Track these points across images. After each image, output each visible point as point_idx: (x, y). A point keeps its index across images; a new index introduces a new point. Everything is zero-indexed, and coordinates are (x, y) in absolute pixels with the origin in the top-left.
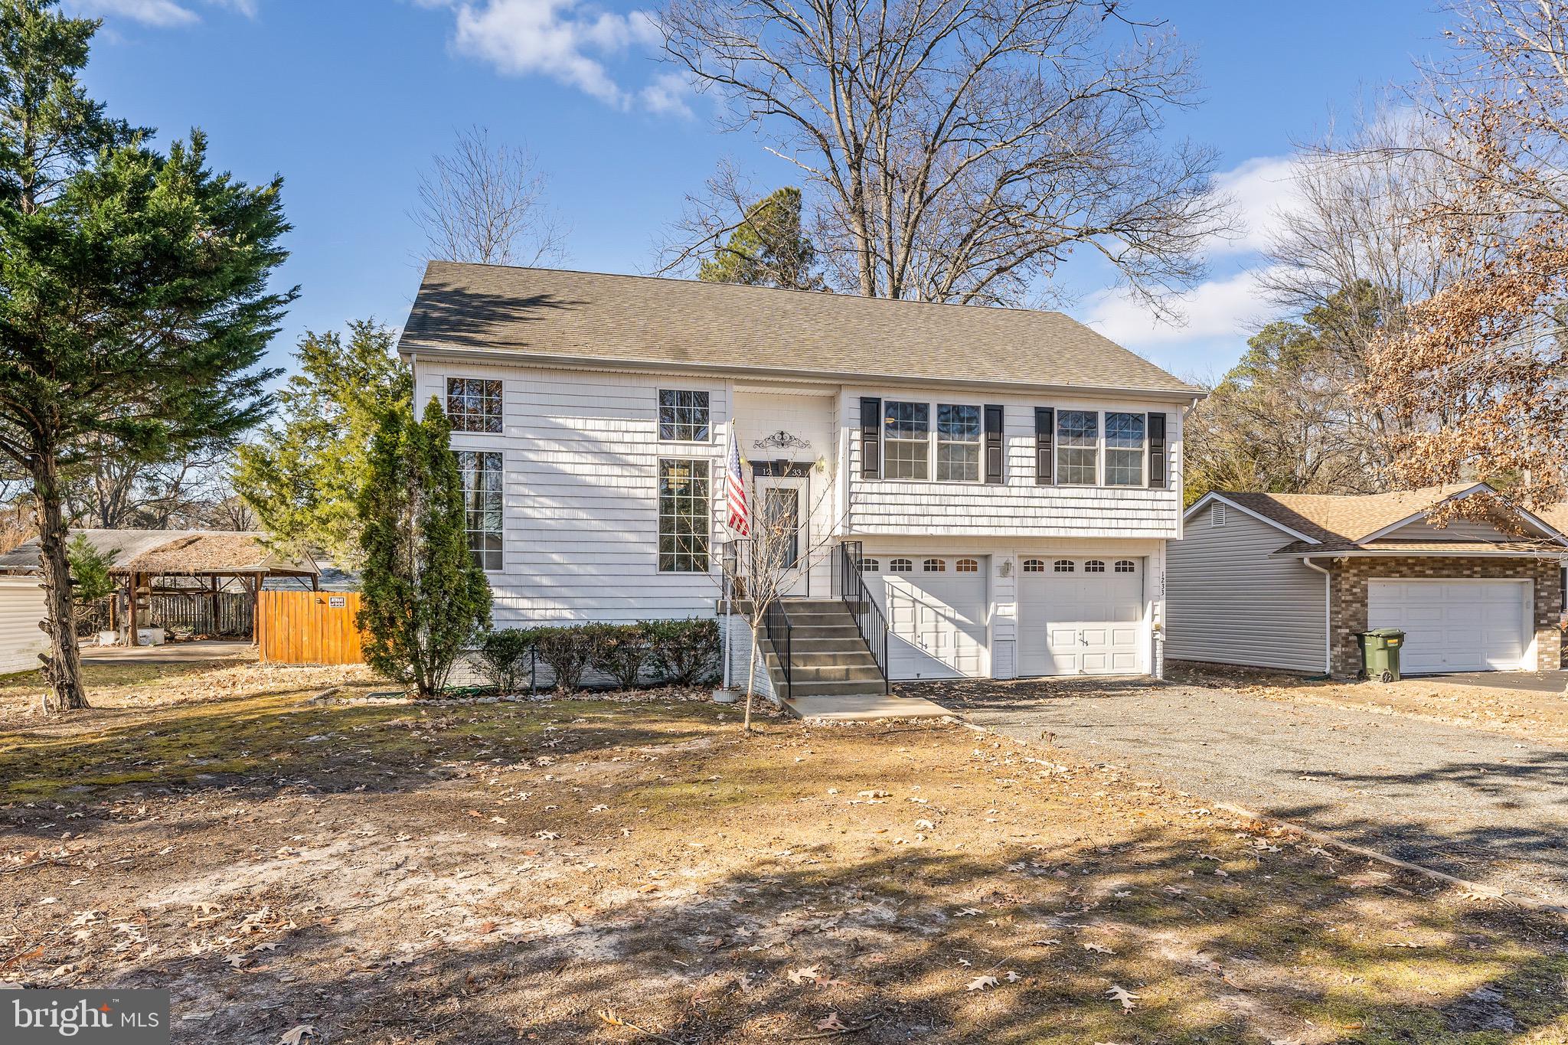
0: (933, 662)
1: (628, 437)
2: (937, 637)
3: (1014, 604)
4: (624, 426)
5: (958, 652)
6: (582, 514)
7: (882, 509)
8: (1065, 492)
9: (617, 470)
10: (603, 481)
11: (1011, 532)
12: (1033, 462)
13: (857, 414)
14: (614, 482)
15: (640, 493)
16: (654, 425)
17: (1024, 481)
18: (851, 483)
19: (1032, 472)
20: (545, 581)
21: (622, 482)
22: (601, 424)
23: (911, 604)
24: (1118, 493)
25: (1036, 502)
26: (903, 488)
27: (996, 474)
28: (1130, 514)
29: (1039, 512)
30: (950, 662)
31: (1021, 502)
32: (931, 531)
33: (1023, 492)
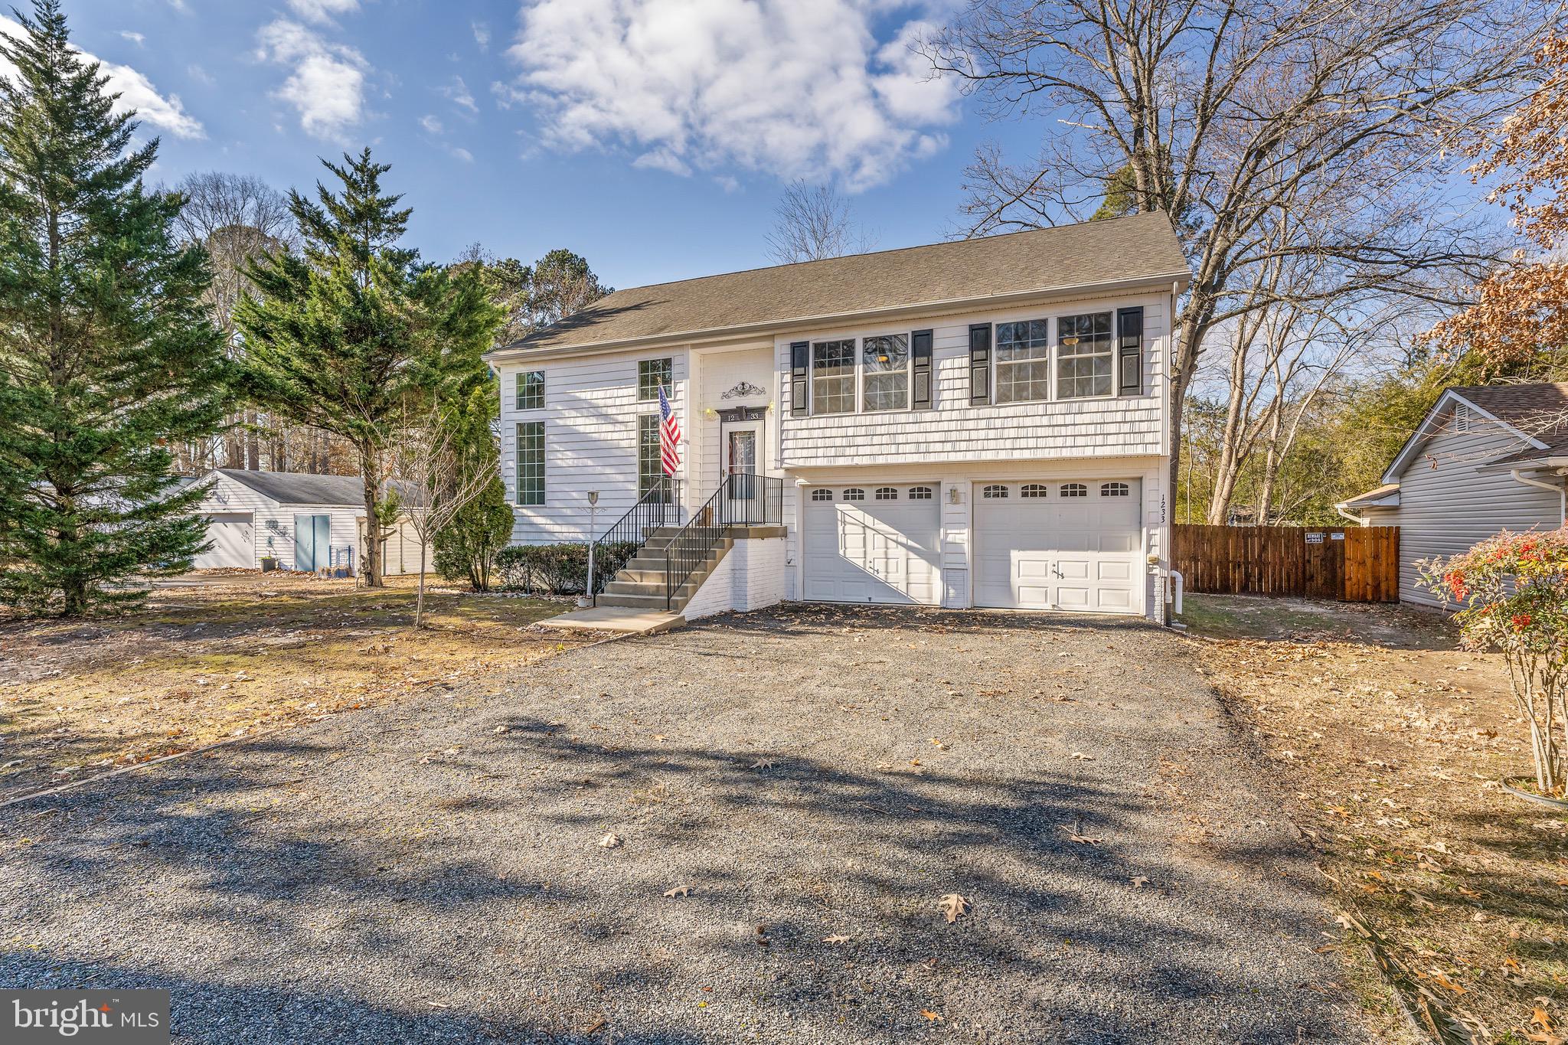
0: (884, 587)
1: (618, 402)
2: (887, 563)
3: (966, 531)
4: (615, 393)
5: (907, 579)
6: (589, 462)
7: (811, 443)
8: (1003, 412)
9: (610, 427)
10: (603, 436)
11: (943, 458)
12: (966, 383)
13: (787, 359)
14: (609, 436)
15: (624, 444)
16: (634, 390)
17: (957, 405)
18: (782, 422)
19: (966, 393)
20: (569, 512)
21: (615, 436)
22: (601, 394)
23: (861, 530)
24: (1075, 407)
25: (971, 425)
26: (830, 422)
27: (925, 401)
28: (1091, 429)
29: (974, 435)
30: (902, 588)
31: (953, 426)
32: (857, 461)
33: (955, 415)
